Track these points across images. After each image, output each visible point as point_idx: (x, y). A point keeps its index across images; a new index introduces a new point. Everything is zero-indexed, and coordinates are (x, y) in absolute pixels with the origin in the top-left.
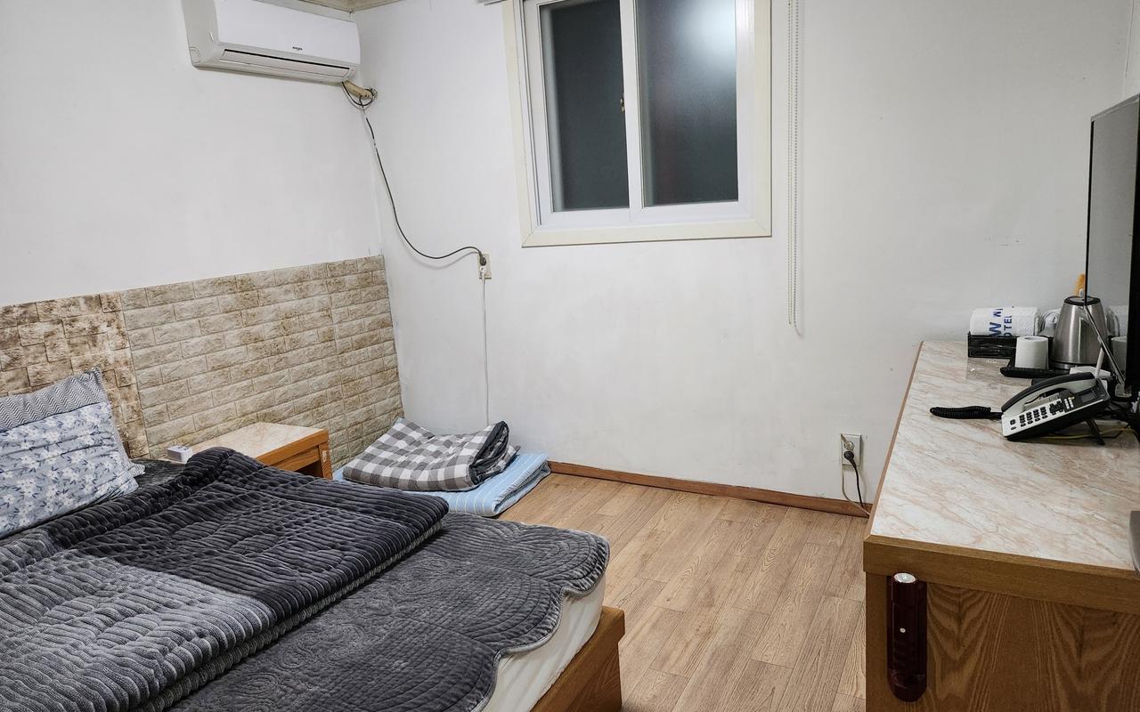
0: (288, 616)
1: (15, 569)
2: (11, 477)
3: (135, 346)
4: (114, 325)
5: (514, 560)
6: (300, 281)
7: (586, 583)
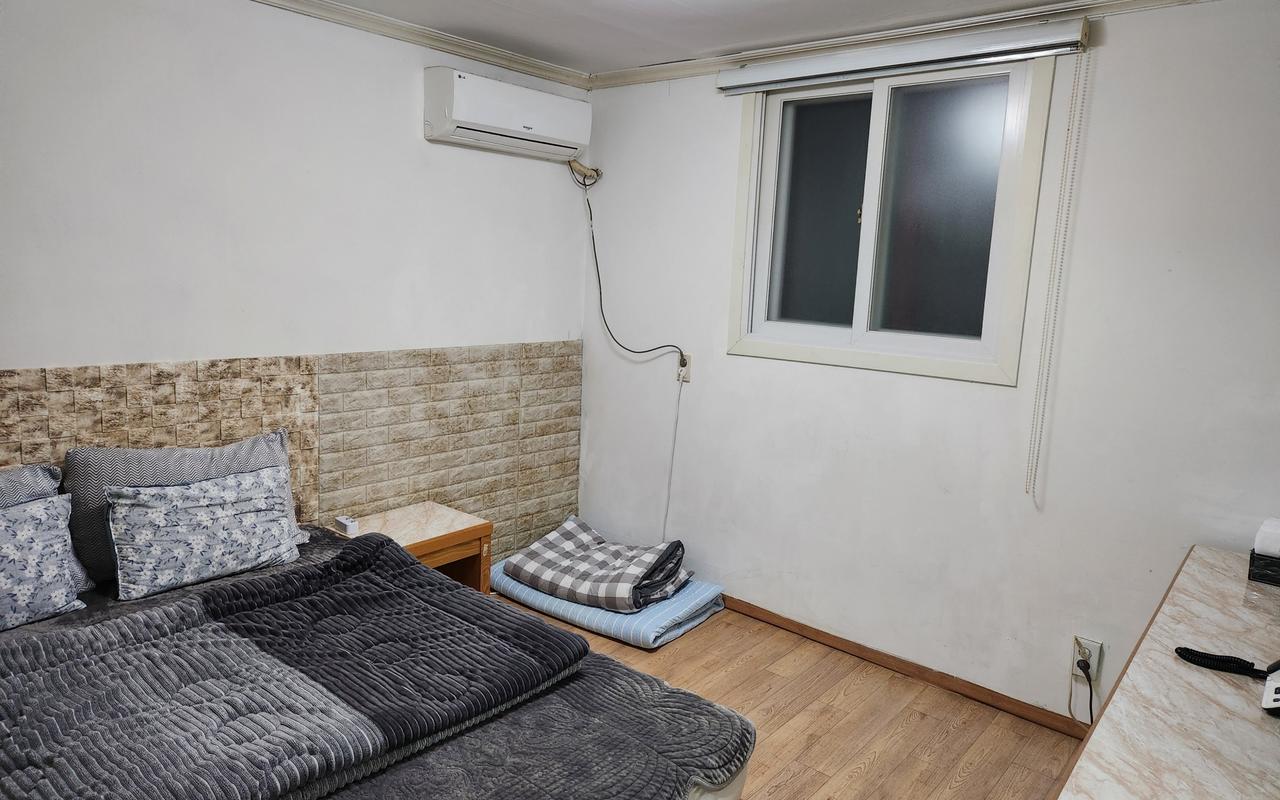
0: (399, 746)
1: (164, 635)
2: (185, 531)
3: (324, 411)
4: (308, 388)
5: (645, 729)
6: (493, 359)
7: (721, 775)
